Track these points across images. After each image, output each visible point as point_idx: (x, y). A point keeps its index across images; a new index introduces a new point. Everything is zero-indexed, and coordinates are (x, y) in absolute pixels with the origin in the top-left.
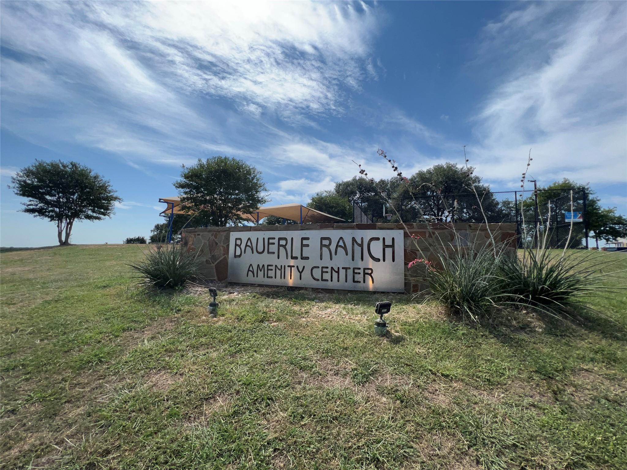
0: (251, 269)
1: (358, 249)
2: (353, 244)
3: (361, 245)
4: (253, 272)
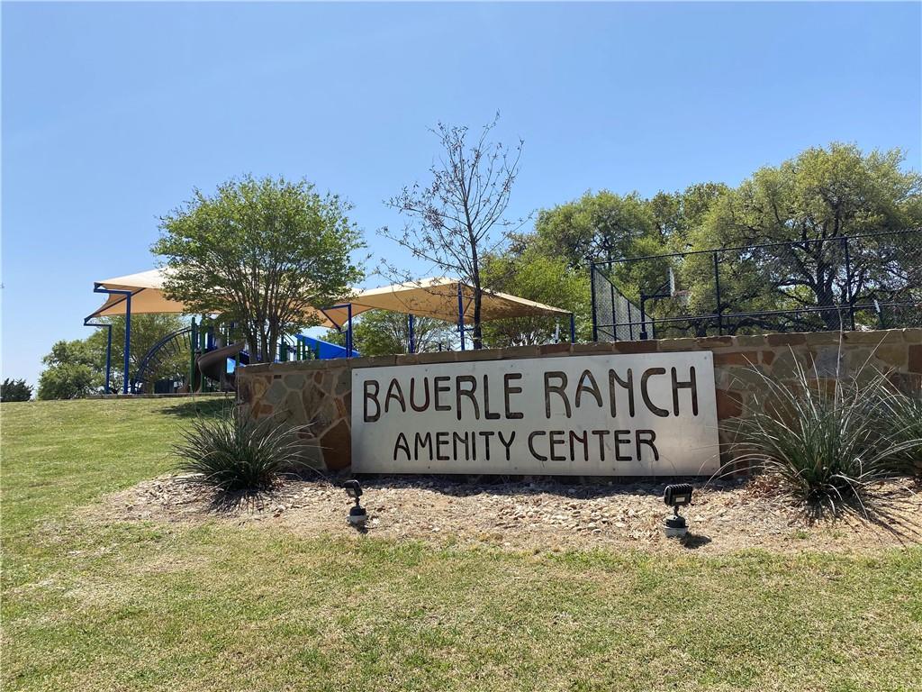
0: (402, 443)
1: (621, 393)
2: (612, 384)
3: (628, 385)
4: (407, 450)
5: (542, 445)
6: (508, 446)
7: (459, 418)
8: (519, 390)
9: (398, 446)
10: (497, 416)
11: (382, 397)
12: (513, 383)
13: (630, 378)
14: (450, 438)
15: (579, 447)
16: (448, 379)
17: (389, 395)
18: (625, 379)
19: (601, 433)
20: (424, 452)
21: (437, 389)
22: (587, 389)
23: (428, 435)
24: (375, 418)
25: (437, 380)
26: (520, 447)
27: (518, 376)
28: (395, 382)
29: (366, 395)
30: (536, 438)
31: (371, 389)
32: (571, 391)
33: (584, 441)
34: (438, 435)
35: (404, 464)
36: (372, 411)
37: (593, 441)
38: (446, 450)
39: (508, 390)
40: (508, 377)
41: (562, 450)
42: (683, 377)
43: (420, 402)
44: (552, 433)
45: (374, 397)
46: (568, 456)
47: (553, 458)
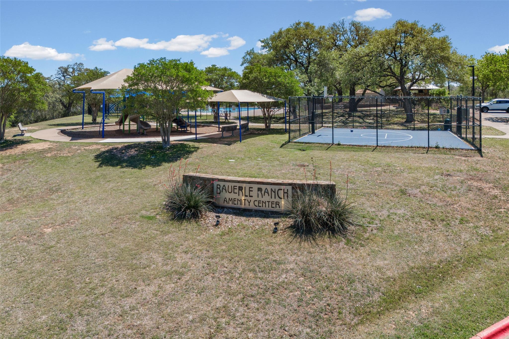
0: (226, 200)
1: (273, 194)
2: (271, 192)
3: (275, 192)
4: (227, 201)
5: (256, 203)
6: (249, 203)
7: (239, 195)
8: (252, 191)
9: (225, 200)
10: (247, 196)
11: (221, 189)
12: (251, 189)
13: (275, 190)
14: (237, 200)
15: (264, 204)
16: (237, 186)
17: (223, 189)
18: (274, 191)
19: (269, 202)
20: (231, 202)
21: (234, 189)
22: (266, 192)
23: (232, 199)
24: (219, 193)
25: (234, 186)
26: (252, 203)
27: (252, 188)
28: (224, 186)
29: (217, 188)
30: (255, 202)
31: (219, 186)
32: (263, 192)
33: (265, 203)
34: (234, 199)
35: (226, 204)
36: (219, 191)
37: (267, 203)
38: (236, 202)
39: (250, 191)
40: (250, 188)
41: (261, 205)
42: (286, 191)
43: (230, 191)
44: (259, 201)
45: (219, 188)
46: (262, 206)
47: (259, 206)
